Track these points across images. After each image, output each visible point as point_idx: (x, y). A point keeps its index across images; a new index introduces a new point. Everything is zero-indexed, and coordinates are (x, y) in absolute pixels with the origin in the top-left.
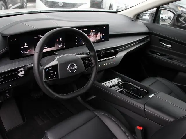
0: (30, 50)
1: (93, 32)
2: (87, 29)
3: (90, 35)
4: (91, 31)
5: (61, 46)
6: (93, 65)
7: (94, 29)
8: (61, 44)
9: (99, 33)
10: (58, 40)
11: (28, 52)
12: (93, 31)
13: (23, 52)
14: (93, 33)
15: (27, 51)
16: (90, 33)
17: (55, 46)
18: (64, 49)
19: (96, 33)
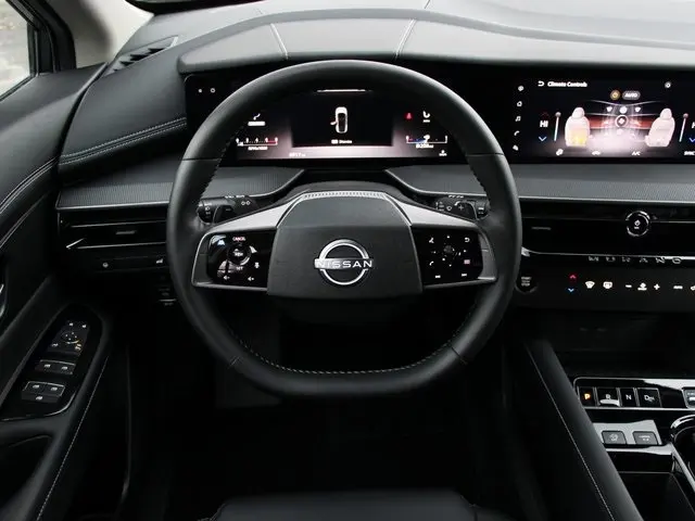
0: (271, 139)
1: (621, 101)
2: (585, 85)
3: (600, 118)
4: (615, 95)
5: (425, 144)
6: (483, 278)
7: (632, 89)
8: (427, 137)
9: (666, 113)
10: (409, 116)
11: (266, 148)
12: (629, 95)
13: (242, 144)
14: (623, 110)
15: (262, 142)
16: (606, 106)
17: (396, 141)
18: (443, 161)
19: (645, 109)
